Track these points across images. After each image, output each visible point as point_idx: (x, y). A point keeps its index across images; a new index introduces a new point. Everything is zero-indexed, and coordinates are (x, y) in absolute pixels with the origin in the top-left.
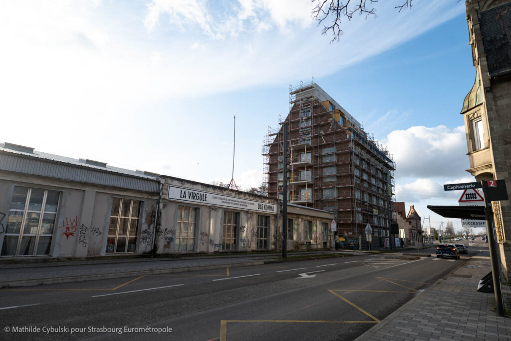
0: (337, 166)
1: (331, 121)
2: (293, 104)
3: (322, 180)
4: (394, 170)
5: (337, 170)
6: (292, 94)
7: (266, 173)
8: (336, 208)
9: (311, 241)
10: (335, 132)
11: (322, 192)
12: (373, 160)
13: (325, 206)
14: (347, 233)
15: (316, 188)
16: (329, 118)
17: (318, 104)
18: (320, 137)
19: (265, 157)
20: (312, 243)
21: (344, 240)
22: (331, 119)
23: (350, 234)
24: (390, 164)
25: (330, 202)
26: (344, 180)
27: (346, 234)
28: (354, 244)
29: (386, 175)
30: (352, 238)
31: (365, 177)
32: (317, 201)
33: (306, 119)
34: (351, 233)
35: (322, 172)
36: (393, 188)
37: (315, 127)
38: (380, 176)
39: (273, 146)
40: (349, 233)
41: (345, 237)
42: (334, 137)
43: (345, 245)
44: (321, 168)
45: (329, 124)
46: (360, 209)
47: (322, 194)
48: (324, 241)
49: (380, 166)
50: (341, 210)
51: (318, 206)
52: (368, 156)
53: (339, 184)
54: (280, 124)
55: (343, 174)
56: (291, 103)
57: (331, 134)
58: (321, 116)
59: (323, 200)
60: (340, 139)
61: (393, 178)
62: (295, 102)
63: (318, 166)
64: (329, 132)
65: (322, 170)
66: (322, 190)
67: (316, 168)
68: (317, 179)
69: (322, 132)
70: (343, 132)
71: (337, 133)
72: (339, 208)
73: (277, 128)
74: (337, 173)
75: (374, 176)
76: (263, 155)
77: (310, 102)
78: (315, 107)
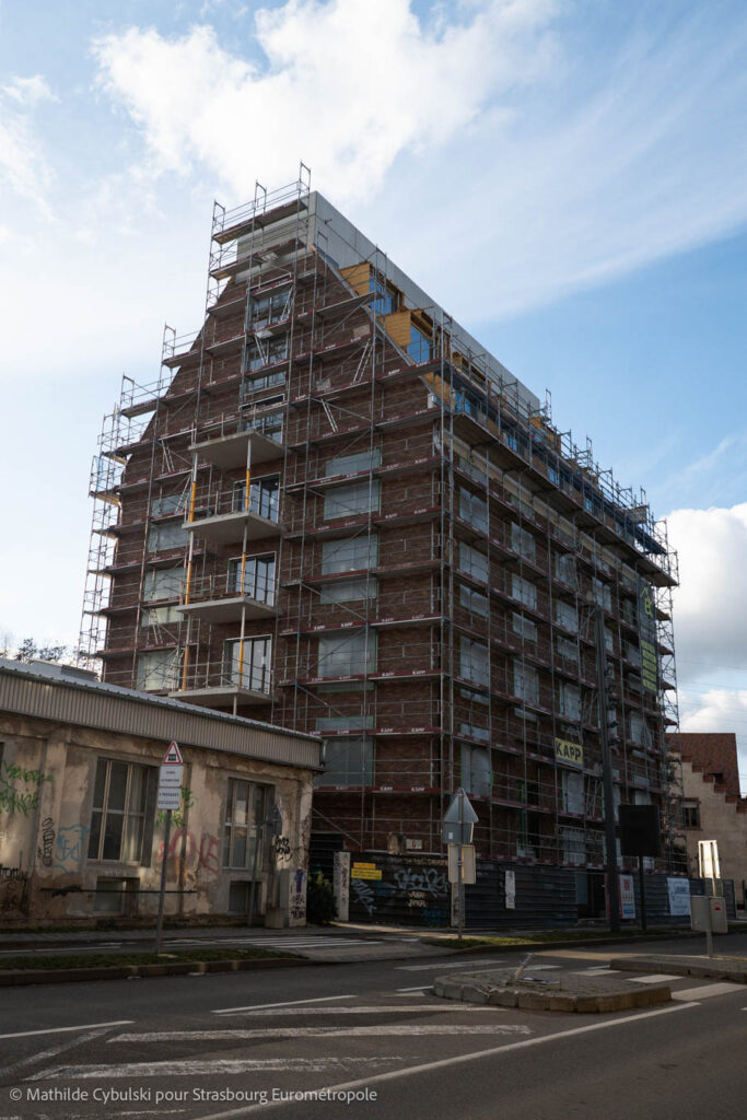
0: (381, 530)
1: (365, 338)
2: (225, 282)
3: (316, 597)
4: (670, 583)
5: (381, 550)
6: (222, 238)
7: (97, 572)
8: (365, 722)
9: (142, 873)
10: (378, 382)
11: (315, 651)
12: (565, 529)
13: (324, 714)
14: (401, 840)
15: (285, 633)
16: (357, 324)
17: (314, 271)
18: (317, 407)
19: (100, 503)
20: (143, 885)
21: (377, 874)
22: (365, 330)
23: (413, 844)
24: (657, 560)
25: (343, 696)
26: (405, 596)
27: (393, 849)
28: (429, 898)
29: (631, 600)
30: (417, 870)
31: (523, 594)
32: (289, 689)
33: (270, 340)
34: (419, 845)
35: (318, 559)
36: (666, 659)
37: (300, 366)
38: (603, 600)
39: (136, 456)
40: (409, 843)
41: (382, 862)
42: (371, 406)
43: (379, 901)
44: (315, 543)
45: (354, 352)
46: (481, 735)
47: (314, 660)
48: (236, 877)
49: (605, 561)
50: (387, 732)
51: (289, 714)
52: (542, 507)
53: (383, 615)
54: (166, 363)
55: (400, 567)
56: (216, 275)
57: (361, 395)
58: (324, 321)
59: (314, 689)
60: (396, 411)
61: (666, 617)
62: (231, 271)
63: (302, 533)
64: (352, 386)
65: (319, 550)
66: (315, 640)
67: (295, 543)
68: (293, 590)
69: (325, 386)
70: (412, 382)
71: (384, 387)
72: (380, 725)
73: (156, 381)
74: (381, 563)
75: (567, 597)
76: (94, 494)
77: (289, 267)
78: (304, 286)
